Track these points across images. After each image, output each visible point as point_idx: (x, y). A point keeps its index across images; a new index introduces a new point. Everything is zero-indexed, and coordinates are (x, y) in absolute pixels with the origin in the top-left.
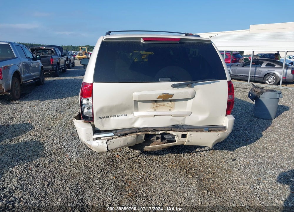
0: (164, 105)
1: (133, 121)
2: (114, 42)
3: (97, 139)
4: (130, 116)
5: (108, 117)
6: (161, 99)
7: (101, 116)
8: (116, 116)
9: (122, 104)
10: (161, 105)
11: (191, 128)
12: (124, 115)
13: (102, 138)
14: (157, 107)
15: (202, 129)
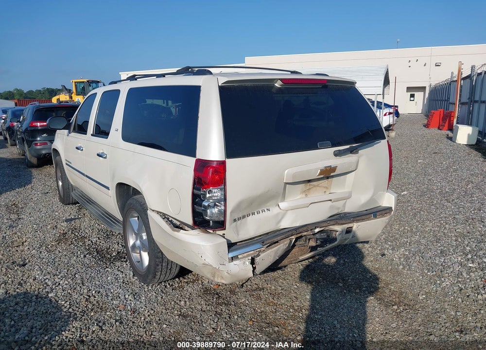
0: (318, 186)
1: (280, 218)
2: (237, 86)
3: (232, 259)
4: (275, 211)
5: (244, 217)
6: (322, 176)
7: (236, 218)
8: (256, 213)
9: (269, 191)
10: (315, 186)
11: (358, 217)
12: (266, 210)
13: (239, 257)
14: (309, 189)
15: (368, 216)
